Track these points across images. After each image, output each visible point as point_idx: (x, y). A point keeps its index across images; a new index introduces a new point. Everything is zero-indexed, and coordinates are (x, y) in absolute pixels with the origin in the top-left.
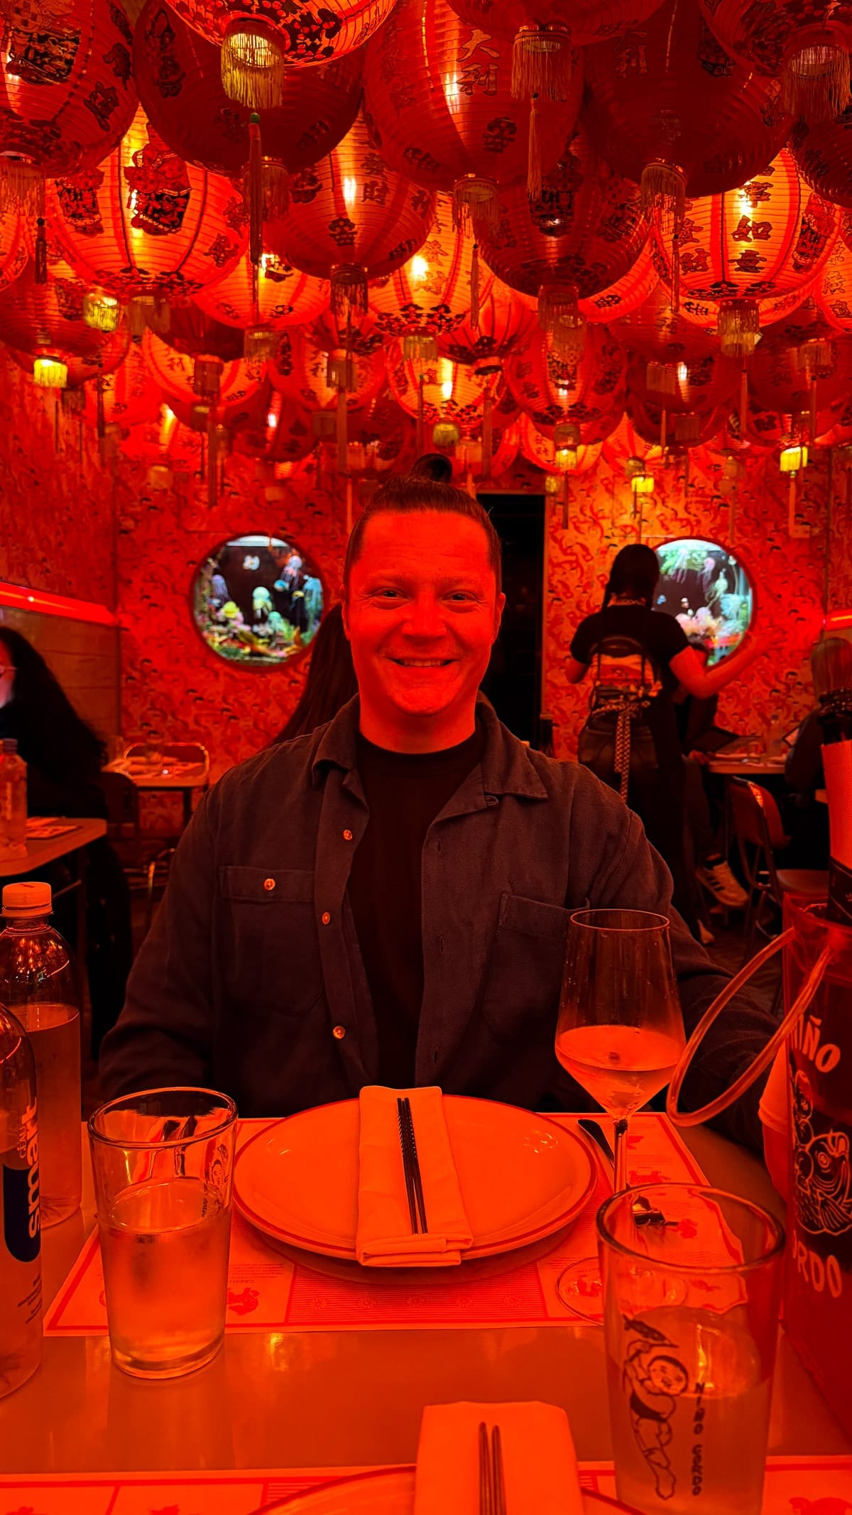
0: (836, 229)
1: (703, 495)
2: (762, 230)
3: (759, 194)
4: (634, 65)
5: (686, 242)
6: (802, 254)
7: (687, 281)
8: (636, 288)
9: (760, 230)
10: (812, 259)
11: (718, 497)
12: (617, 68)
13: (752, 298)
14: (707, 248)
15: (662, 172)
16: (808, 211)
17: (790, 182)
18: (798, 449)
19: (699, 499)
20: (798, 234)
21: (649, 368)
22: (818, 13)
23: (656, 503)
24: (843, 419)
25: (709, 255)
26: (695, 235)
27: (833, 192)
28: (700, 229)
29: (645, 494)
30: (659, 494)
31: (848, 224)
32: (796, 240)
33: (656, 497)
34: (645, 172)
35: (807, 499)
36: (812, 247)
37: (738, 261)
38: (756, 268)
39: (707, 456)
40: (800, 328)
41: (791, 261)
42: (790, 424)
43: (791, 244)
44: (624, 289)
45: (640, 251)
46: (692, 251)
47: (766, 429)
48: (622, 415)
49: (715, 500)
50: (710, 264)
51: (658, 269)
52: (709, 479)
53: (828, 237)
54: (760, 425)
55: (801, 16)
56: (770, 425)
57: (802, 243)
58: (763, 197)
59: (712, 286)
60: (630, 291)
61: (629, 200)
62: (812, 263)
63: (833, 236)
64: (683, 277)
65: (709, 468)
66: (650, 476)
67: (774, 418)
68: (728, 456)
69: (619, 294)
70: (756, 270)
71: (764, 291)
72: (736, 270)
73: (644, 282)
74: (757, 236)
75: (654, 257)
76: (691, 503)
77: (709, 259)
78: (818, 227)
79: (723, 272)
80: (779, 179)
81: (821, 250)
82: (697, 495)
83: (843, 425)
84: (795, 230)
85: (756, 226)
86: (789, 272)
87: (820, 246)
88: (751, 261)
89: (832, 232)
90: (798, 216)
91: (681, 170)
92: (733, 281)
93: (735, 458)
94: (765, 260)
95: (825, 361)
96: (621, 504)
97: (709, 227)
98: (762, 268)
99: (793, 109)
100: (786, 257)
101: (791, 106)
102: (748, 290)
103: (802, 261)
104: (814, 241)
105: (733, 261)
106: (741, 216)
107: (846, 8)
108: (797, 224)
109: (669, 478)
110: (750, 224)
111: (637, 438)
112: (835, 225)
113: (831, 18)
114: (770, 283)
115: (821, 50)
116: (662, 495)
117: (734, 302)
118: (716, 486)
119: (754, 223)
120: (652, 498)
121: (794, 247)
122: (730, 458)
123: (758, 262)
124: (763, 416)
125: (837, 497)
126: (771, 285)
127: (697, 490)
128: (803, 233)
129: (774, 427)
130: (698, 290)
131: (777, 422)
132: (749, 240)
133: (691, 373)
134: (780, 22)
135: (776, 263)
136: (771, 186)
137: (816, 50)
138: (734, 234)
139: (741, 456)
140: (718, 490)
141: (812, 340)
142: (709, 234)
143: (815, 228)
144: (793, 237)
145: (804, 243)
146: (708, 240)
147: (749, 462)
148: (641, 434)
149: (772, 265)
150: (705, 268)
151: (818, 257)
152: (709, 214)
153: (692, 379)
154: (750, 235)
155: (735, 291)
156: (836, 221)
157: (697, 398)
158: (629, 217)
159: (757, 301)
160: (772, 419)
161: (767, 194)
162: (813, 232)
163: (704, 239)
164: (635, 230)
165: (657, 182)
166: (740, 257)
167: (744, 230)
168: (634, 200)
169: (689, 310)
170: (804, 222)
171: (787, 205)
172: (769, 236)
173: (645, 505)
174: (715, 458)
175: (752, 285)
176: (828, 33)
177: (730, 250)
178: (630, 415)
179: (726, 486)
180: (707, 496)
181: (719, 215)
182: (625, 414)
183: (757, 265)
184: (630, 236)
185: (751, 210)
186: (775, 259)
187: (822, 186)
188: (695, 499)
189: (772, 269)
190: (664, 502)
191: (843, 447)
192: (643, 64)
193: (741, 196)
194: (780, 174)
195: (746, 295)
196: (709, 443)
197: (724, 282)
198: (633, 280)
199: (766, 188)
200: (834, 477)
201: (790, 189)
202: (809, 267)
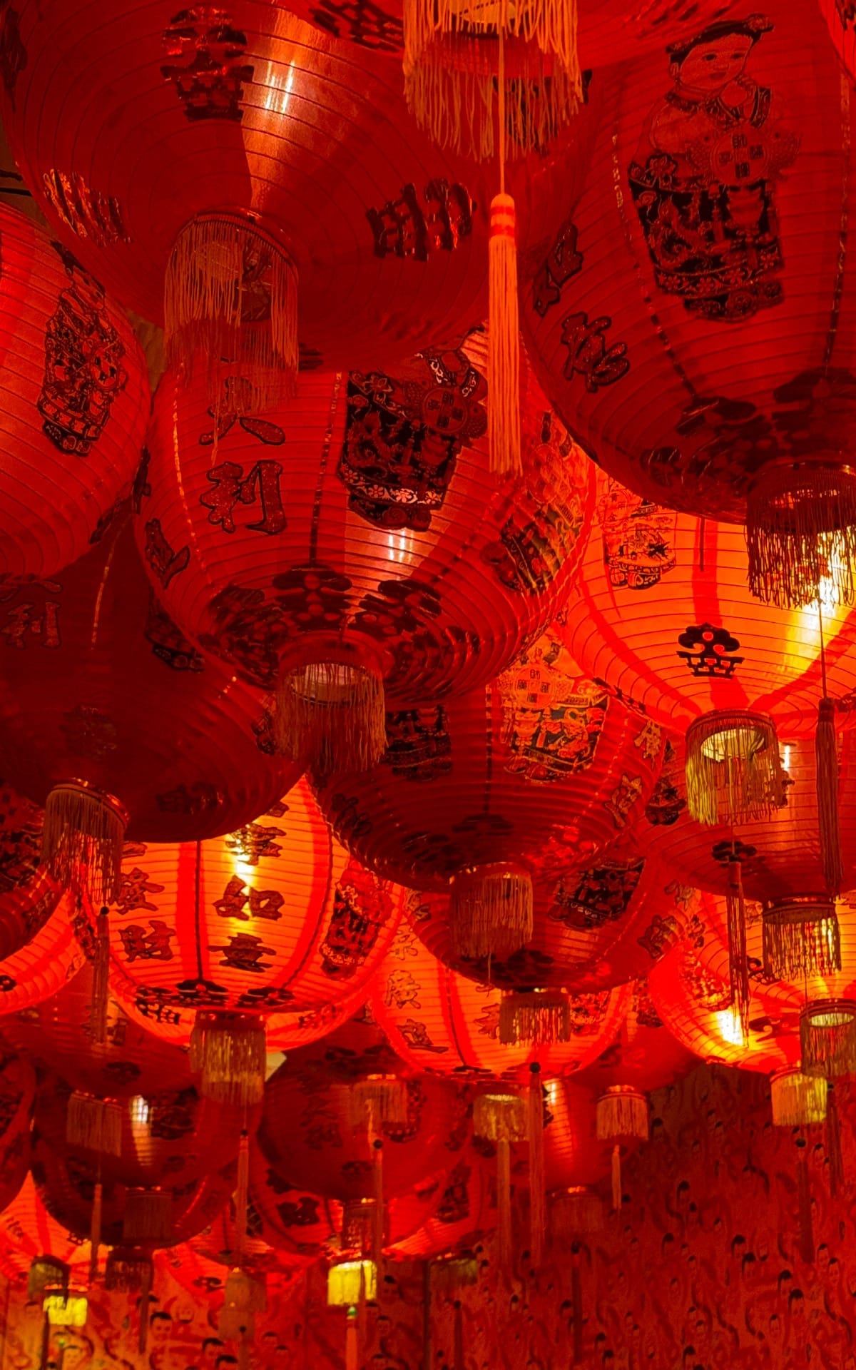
0: (395, 912)
1: (187, 1337)
2: (268, 903)
3: (264, 846)
4: (36, 629)
5: (132, 907)
6: (337, 949)
7: (135, 973)
8: (46, 967)
9: (263, 904)
10: (356, 958)
11: (215, 1342)
12: (7, 631)
13: (250, 1011)
14: (170, 922)
15: (81, 802)
16: (345, 880)
17: (314, 831)
18: (355, 1266)
19: (178, 1344)
20: (329, 916)
21: (71, 1101)
22: (330, 617)
23: (91, 1348)
24: (443, 1210)
25: (174, 933)
26: (150, 898)
27: (381, 863)
28: (159, 889)
29: (69, 1330)
30: (98, 1330)
31: (416, 904)
32: (326, 926)
33: (93, 1336)
34: (52, 795)
35: (385, 1353)
36: (354, 939)
37: (226, 950)
38: (258, 965)
39: (195, 1262)
40: (352, 1053)
41: (319, 958)
42: (341, 1216)
43: (318, 931)
44: (24, 968)
45: (49, 912)
46: (143, 923)
47: (301, 1223)
48: (24, 1177)
49: (210, 1347)
50: (175, 950)
51: (84, 944)
52: (200, 1305)
53: (379, 925)
54: (291, 1216)
55: (304, 617)
56: (305, 1215)
57: (336, 933)
58: (268, 851)
59: (180, 986)
60: (36, 970)
61: (29, 828)
62: (354, 966)
63: (390, 923)
64: (127, 965)
65: (198, 1283)
66: (79, 1295)
67: (316, 1204)
68: (231, 1266)
69: (12, 974)
70: (258, 968)
71: (272, 1002)
72: (222, 963)
73: (61, 958)
74: (257, 912)
75: (75, 923)
76: (162, 1351)
77: (173, 940)
78: (364, 909)
79: (200, 964)
80: (299, 826)
81: (371, 945)
82: (175, 1337)
83: (444, 1220)
84: (324, 910)
85: (256, 896)
86: (313, 978)
87: (367, 938)
88: (248, 952)
89: (388, 917)
90: (329, 888)
91: (115, 802)
92: (217, 982)
93: (244, 1270)
94: (272, 952)
95: (398, 1115)
96: (20, 1347)
97: (175, 887)
98: (268, 966)
99: (296, 747)
100: (309, 953)
101: (292, 742)
102: (244, 998)
103: (338, 960)
104: (357, 929)
105: (216, 949)
106: (229, 878)
107: (374, 618)
108: (327, 899)
109: (120, 1301)
110: (246, 891)
111: (53, 1224)
112: (393, 906)
113: (352, 626)
114: (282, 990)
115: (336, 670)
116: (105, 1334)
117: (221, 1015)
118: (212, 1320)
119: (252, 890)
120: (84, 1338)
121: (324, 935)
122: (237, 1270)
123: (260, 955)
124: (294, 1197)
125: (440, 1354)
126: (286, 995)
127: (176, 1326)
128: (337, 915)
129: (315, 1220)
130: (155, 990)
131: (319, 1211)
132: (245, 918)
133: (154, 1115)
134: (270, 619)
135: (293, 959)
136: (283, 834)
137: (328, 670)
138: (218, 904)
139: (254, 1268)
140: (216, 1328)
141: (374, 1077)
142: (174, 898)
143: (358, 909)
144: (321, 920)
145: (339, 933)
146: (173, 909)
147: (272, 1278)
148: (61, 1216)
149: (285, 962)
150: (167, 955)
151: (365, 955)
152: (175, 865)
153: (156, 1125)
154: (246, 909)
155: (222, 998)
156: (395, 900)
157: (167, 1162)
158: (29, 857)
159: (261, 1018)
160: (309, 1205)
161: (274, 846)
162: (354, 915)
163: (166, 905)
164: (39, 878)
165: (74, 814)
166: (228, 942)
167: (236, 901)
168: (38, 829)
169: (145, 1012)
170: (338, 897)
171: (311, 868)
172: (279, 915)
173: (68, 1352)
174: (213, 1269)
175: (251, 991)
176: (348, 647)
177: (210, 930)
178: (39, 1179)
179: (229, 1321)
180: (196, 1339)
181: (192, 872)
182: (30, 1173)
183: (258, 961)
184: (30, 887)
185: (251, 869)
186: (290, 952)
187: (361, 850)
188: (170, 1343)
189: (285, 967)
190: (108, 1349)
191: (445, 1261)
192: (52, 632)
193: (233, 845)
194: (295, 816)
195: (240, 1005)
196: (196, 1239)
197: (200, 980)
198: (40, 953)
199: (273, 836)
200: (434, 1312)
201: (315, 842)
202: (349, 971)
